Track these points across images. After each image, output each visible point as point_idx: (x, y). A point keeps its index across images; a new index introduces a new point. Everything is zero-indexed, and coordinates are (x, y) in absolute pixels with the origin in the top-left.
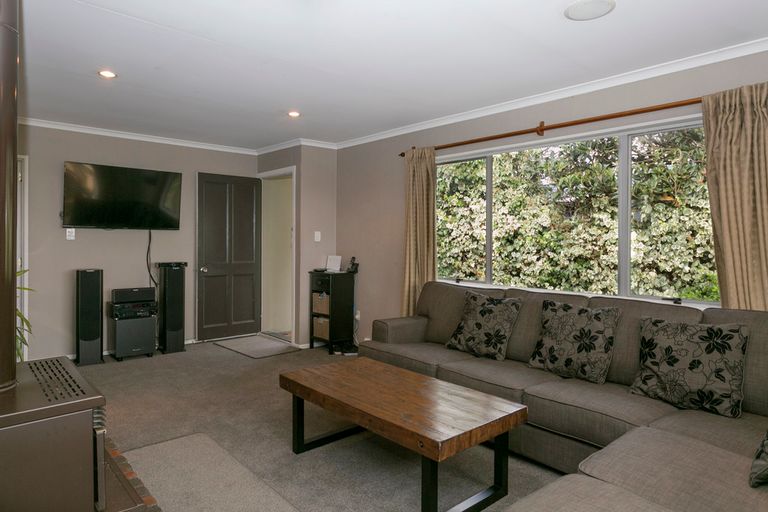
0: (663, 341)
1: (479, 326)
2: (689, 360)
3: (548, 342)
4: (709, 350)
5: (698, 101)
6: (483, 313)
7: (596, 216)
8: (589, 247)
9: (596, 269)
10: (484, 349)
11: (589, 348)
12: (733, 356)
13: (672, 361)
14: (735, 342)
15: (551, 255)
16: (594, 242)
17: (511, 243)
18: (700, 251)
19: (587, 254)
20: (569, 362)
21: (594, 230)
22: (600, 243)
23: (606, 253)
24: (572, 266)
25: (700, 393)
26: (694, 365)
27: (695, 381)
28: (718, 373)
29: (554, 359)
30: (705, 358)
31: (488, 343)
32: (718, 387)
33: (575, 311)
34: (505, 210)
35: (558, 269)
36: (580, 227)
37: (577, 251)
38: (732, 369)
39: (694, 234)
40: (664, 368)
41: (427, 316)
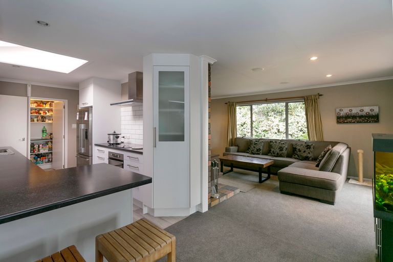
0: (298, 148)
1: (254, 147)
2: (303, 151)
3: (272, 150)
4: (307, 149)
5: (303, 97)
6: (255, 144)
7: (270, 118)
8: (268, 127)
9: (270, 134)
10: (256, 153)
11: (282, 150)
12: (312, 149)
13: (300, 151)
14: (312, 147)
15: (256, 130)
16: (269, 126)
17: (243, 126)
18: (300, 128)
19: (267, 129)
20: (278, 153)
21: (269, 122)
22: (271, 126)
23: (273, 129)
24: (263, 133)
25: (306, 157)
26: (304, 152)
27: (305, 155)
28: (309, 153)
29: (274, 153)
30: (306, 150)
31: (257, 151)
32: (309, 155)
33: (278, 143)
34: (241, 115)
35: (258, 134)
36: (265, 121)
37: (264, 128)
38: (311, 152)
39: (298, 123)
40: (299, 153)
41: (237, 146)
